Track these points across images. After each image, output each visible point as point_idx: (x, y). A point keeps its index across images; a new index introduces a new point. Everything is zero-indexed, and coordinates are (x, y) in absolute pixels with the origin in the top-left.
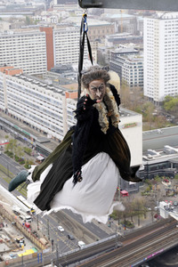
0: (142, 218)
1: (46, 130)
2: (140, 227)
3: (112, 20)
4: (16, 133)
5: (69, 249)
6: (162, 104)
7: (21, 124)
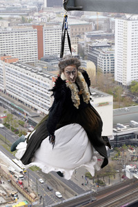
0: (112, 178)
1: (37, 107)
2: (110, 185)
3: (90, 21)
4: (12, 109)
5: (53, 202)
6: (129, 87)
7: (16, 102)
